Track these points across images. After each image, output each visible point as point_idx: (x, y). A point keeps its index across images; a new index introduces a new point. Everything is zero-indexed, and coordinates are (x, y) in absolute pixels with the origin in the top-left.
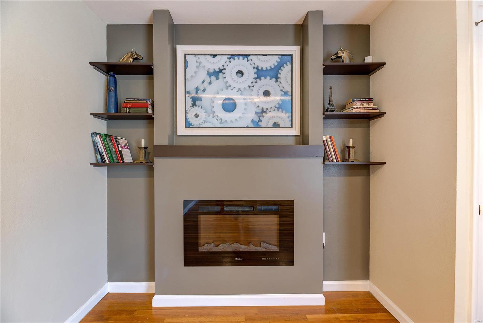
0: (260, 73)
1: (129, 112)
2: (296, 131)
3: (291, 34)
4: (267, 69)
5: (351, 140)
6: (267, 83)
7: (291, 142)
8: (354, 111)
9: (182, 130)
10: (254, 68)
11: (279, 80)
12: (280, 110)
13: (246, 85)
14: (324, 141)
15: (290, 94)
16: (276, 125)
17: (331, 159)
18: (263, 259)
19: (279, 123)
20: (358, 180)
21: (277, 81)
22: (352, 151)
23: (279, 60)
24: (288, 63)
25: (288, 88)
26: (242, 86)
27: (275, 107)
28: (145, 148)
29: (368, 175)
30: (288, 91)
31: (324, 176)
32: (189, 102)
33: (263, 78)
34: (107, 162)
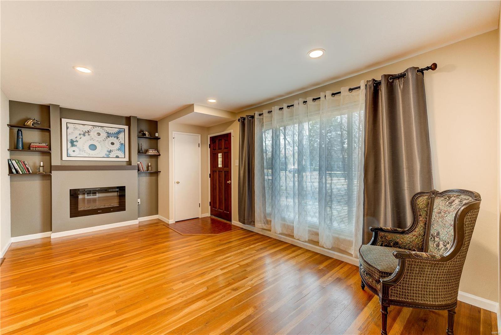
0: (109, 135)
1: (35, 150)
2: (127, 159)
3: (124, 121)
4: (113, 134)
5: (150, 163)
6: (113, 139)
7: (125, 164)
8: (149, 154)
9: (65, 158)
10: (106, 133)
11: (118, 138)
12: (119, 151)
13: (101, 139)
14: (138, 164)
15: (124, 144)
16: (117, 157)
17: (141, 171)
18: (112, 210)
19: (119, 156)
20: (154, 178)
21: (117, 139)
22: (150, 167)
23: (118, 130)
24: (123, 132)
25: (123, 142)
26: (99, 140)
27: (117, 149)
28: (43, 166)
29: (158, 176)
30: (123, 143)
31: (138, 177)
32: (69, 144)
33: (110, 137)
34: (21, 173)
